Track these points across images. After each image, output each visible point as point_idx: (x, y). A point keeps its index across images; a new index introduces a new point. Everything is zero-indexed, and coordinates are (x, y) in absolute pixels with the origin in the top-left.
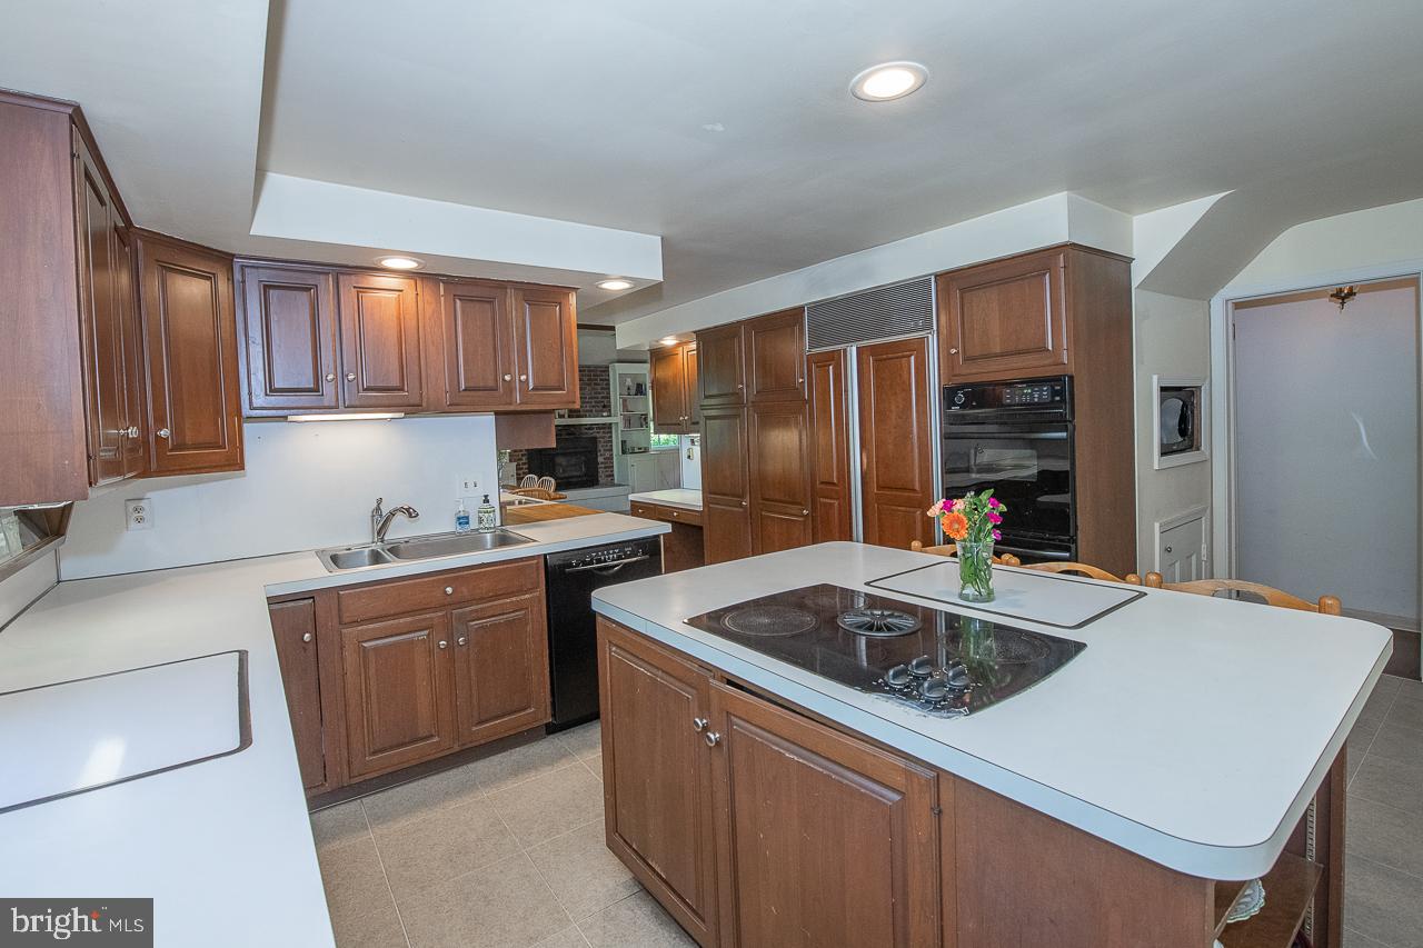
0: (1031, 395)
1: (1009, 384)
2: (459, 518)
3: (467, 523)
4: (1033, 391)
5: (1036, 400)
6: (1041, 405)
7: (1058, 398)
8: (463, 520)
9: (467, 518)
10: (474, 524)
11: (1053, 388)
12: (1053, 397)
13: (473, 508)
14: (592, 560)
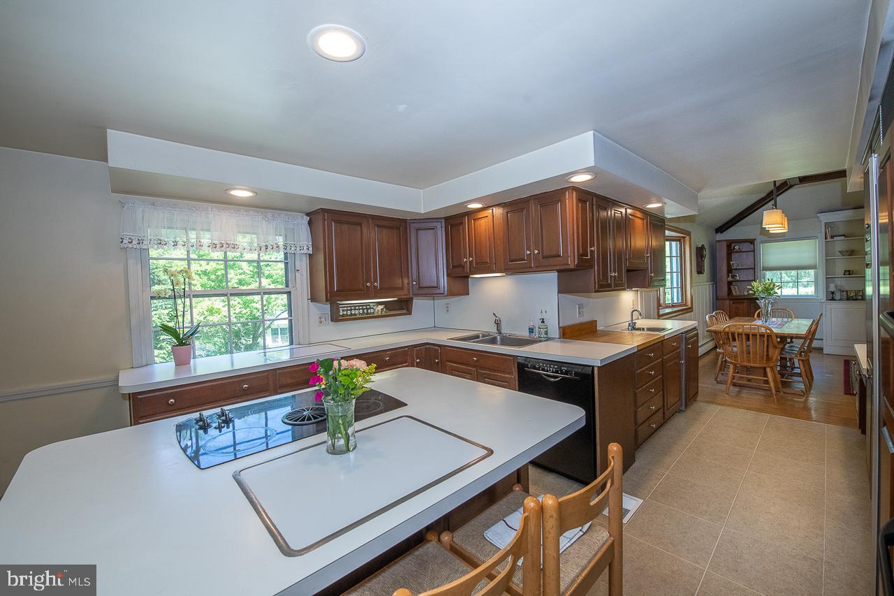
2: (530, 329)
14: (539, 367)
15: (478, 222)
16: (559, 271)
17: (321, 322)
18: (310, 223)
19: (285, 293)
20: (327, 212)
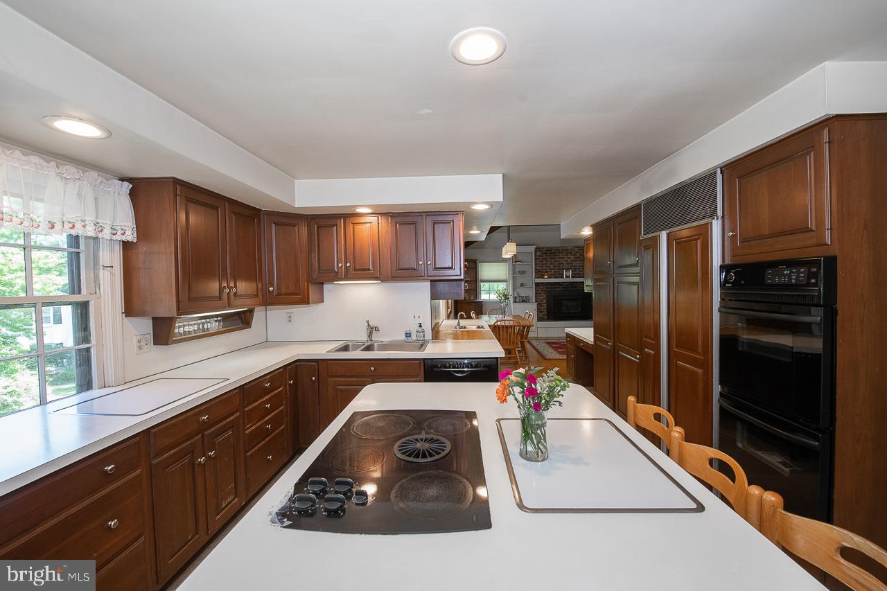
0: (789, 276)
1: (774, 264)
2: (406, 334)
3: (410, 336)
4: (791, 272)
5: (793, 281)
6: (797, 286)
7: (813, 281)
8: (408, 335)
9: (410, 334)
10: (414, 337)
11: (809, 269)
12: (809, 278)
13: (414, 329)
14: (450, 366)
15: (358, 228)
16: (431, 281)
17: (140, 348)
18: (132, 194)
19: (70, 303)
20: (179, 184)
